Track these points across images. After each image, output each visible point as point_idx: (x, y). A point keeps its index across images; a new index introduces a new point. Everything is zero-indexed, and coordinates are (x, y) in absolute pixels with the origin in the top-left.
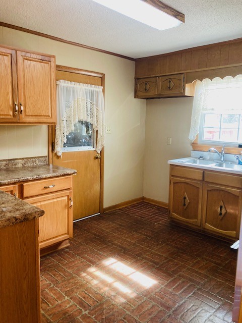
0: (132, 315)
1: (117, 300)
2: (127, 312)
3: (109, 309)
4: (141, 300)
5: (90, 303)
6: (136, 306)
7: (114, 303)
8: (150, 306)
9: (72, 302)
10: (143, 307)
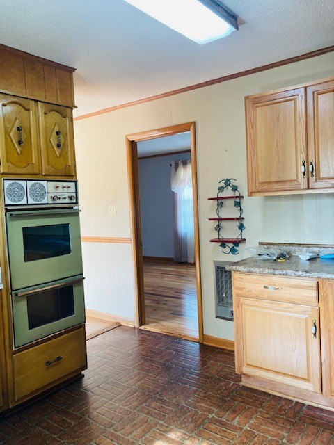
0: (156, 420)
1: (179, 434)
2: (162, 422)
3: (186, 423)
4: (146, 439)
5: (213, 427)
6: (152, 431)
7: (182, 431)
8: (134, 433)
9: (235, 422)
10: (143, 431)
